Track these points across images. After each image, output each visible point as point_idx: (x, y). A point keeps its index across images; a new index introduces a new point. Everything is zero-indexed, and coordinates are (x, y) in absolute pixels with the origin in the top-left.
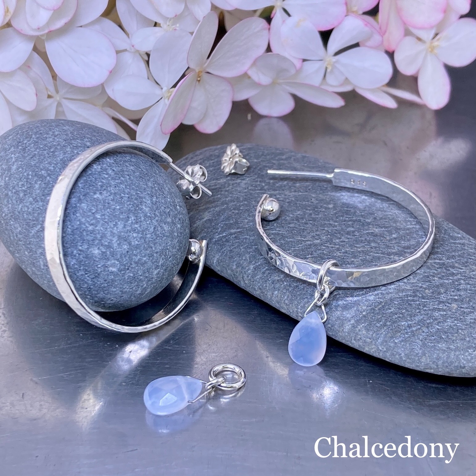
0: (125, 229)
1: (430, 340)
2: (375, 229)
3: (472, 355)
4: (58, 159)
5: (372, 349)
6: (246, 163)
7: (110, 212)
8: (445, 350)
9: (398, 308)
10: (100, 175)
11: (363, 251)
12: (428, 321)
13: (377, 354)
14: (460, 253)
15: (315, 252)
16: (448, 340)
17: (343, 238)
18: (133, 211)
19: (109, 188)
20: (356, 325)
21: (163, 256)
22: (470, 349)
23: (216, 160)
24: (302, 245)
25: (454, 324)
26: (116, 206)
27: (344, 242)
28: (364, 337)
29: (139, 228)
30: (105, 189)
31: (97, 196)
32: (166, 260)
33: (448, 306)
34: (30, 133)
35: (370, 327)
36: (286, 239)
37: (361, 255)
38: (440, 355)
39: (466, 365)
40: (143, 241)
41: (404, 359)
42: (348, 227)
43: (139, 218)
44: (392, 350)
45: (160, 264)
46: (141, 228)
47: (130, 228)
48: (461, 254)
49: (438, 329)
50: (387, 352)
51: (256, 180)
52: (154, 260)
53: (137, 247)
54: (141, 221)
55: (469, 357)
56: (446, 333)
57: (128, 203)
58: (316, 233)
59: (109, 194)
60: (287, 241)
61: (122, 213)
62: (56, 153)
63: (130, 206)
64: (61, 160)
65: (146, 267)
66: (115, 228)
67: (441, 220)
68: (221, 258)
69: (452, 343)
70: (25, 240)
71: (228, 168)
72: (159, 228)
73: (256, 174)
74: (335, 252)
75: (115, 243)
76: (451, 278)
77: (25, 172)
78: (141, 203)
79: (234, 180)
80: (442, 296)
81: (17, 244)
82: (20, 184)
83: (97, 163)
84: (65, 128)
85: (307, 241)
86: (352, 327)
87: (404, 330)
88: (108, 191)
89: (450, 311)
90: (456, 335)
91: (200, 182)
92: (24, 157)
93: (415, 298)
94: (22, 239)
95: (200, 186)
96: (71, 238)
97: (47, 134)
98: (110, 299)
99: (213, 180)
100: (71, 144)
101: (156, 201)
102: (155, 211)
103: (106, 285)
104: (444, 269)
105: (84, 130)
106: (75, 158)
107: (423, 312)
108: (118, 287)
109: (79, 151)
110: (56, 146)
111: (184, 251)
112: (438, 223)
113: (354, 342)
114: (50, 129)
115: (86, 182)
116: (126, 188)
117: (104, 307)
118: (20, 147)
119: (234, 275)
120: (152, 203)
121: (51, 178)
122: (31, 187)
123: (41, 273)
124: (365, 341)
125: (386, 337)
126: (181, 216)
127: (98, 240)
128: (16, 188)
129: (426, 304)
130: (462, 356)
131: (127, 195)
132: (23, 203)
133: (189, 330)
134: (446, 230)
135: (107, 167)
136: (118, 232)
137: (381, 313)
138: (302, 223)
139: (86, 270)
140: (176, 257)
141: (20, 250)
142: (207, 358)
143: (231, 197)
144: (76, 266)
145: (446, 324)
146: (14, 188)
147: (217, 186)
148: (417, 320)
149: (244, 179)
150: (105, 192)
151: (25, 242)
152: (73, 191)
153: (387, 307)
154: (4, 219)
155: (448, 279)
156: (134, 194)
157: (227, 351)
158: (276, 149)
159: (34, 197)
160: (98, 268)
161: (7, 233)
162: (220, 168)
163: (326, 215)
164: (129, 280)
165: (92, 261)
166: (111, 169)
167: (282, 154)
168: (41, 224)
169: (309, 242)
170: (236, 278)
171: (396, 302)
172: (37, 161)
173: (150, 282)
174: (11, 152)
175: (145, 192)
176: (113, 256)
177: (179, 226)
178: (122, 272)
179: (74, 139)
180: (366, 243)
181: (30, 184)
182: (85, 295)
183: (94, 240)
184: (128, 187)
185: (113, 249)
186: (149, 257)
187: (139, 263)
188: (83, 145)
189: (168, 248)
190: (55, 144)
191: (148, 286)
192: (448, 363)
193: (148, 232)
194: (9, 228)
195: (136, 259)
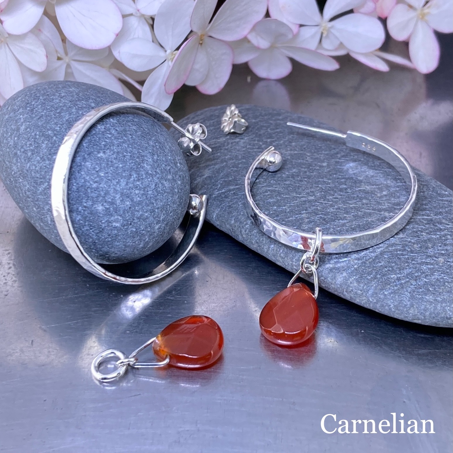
0: (127, 186)
1: (418, 292)
4: (64, 119)
5: (363, 300)
6: (245, 123)
7: (113, 170)
8: (432, 302)
9: (388, 262)
10: (103, 135)
12: (416, 274)
13: (368, 305)
16: (434, 292)
18: (135, 169)
19: (112, 147)
20: (347, 277)
21: (164, 212)
24: (297, 201)
25: (441, 277)
26: (119, 165)
28: (356, 289)
29: (141, 186)
30: (108, 149)
31: (101, 155)
32: (167, 216)
33: (435, 260)
34: (38, 95)
35: (361, 280)
38: (427, 307)
39: (452, 316)
40: (145, 197)
41: (393, 310)
42: (341, 184)
43: (141, 175)
44: (382, 302)
45: (161, 219)
46: (142, 185)
47: (132, 185)
49: (426, 282)
50: (377, 303)
52: (155, 216)
53: (139, 203)
54: (142, 179)
56: (433, 285)
57: (131, 161)
58: (311, 190)
59: (112, 153)
60: (283, 197)
61: (125, 171)
62: (62, 114)
63: (132, 164)
64: (67, 121)
65: (148, 222)
66: (118, 186)
67: (429, 178)
68: (220, 213)
69: (439, 296)
70: (33, 197)
71: (227, 128)
72: (160, 185)
73: (254, 134)
74: (329, 209)
75: (118, 199)
76: (438, 233)
77: (33, 132)
78: (143, 161)
79: (233, 139)
80: (430, 250)
81: (26, 201)
82: (28, 143)
83: (101, 123)
84: (71, 89)
85: (302, 197)
86: (344, 279)
87: (393, 282)
88: (111, 150)
89: (437, 265)
90: (443, 287)
91: (200, 140)
92: (32, 118)
93: (404, 253)
94: (30, 196)
95: (200, 143)
96: (76, 195)
97: (54, 95)
98: (113, 252)
99: (213, 139)
100: (77, 105)
101: (157, 159)
102: (156, 169)
103: (110, 239)
104: (431, 225)
105: (89, 91)
106: (80, 119)
107: (411, 266)
108: (122, 242)
109: (83, 111)
110: (62, 108)
111: (185, 206)
112: (427, 181)
113: (346, 293)
114: (57, 91)
115: (90, 141)
116: (128, 147)
117: (108, 260)
118: (28, 108)
119: (233, 229)
120: (154, 161)
121: (57, 138)
122: (38, 147)
123: (49, 228)
124: (356, 293)
125: (376, 289)
126: (181, 173)
127: (102, 197)
128: (25, 147)
129: (414, 258)
130: (449, 308)
131: (129, 154)
132: (31, 162)
133: (190, 282)
134: (434, 188)
135: (110, 127)
136: (121, 189)
137: (371, 266)
138: (297, 180)
139: (91, 225)
140: (177, 212)
141: (29, 206)
142: (207, 308)
143: (230, 155)
144: (81, 222)
145: (433, 277)
146: (22, 147)
147: (217, 145)
148: (406, 273)
149: (242, 139)
150: (108, 151)
151: (32, 199)
152: (78, 150)
153: (377, 261)
154: (14, 177)
155: (435, 234)
156: (136, 152)
157: (227, 301)
158: (274, 110)
159: (41, 156)
160: (102, 223)
161: (16, 190)
162: (220, 127)
163: (320, 173)
164: (131, 235)
165: (97, 217)
166: (114, 129)
167: (279, 114)
168: (48, 182)
169: (304, 199)
170: (234, 232)
171: (386, 256)
172: (44, 122)
173: (152, 237)
174: (20, 113)
175: (146, 150)
176: (116, 212)
177: (179, 182)
178: (125, 227)
179: (79, 100)
180: (358, 200)
181: (38, 143)
182: (91, 249)
183: (98, 197)
184: (131, 146)
185: (116, 205)
186: (151, 212)
187: (141, 218)
188: (88, 106)
189: (169, 203)
190: (61, 105)
191: (150, 240)
192: (435, 315)
193: (149, 189)
194: (17, 185)
195: (138, 214)
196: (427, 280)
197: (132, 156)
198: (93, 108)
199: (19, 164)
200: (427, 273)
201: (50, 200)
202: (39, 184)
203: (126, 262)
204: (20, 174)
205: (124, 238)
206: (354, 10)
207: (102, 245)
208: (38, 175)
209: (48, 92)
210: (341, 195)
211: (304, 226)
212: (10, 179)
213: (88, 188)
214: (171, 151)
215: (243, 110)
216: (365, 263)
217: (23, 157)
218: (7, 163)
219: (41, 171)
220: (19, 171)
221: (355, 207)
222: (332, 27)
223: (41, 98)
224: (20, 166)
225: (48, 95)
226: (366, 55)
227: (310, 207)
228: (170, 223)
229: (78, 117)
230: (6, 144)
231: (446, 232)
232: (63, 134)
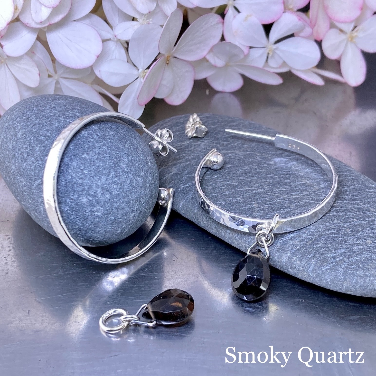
0: (107, 182)
1: (350, 268)
2: (306, 181)
4: (54, 127)
5: (304, 275)
6: (205, 129)
7: (95, 169)
8: (362, 276)
9: (325, 243)
10: (87, 139)
12: (349, 254)
13: (308, 279)
16: (364, 268)
17: (281, 187)
18: (113, 168)
19: (94, 149)
20: (291, 256)
21: (138, 203)
25: (369, 255)
26: (100, 164)
27: (283, 191)
28: (298, 266)
29: (118, 181)
30: (91, 151)
31: (85, 156)
32: (140, 206)
33: (364, 242)
34: (32, 107)
35: (303, 258)
36: (237, 189)
37: (296, 202)
38: (358, 280)
40: (122, 191)
41: (330, 283)
43: (118, 172)
44: (320, 276)
45: (135, 209)
46: (120, 181)
47: (111, 181)
49: (357, 260)
50: (316, 278)
53: (117, 196)
54: (120, 176)
56: (363, 263)
57: (110, 161)
59: (94, 154)
61: (105, 169)
62: (53, 122)
63: (111, 164)
64: (56, 128)
65: (124, 212)
66: (99, 181)
67: (358, 173)
68: (185, 204)
69: (368, 271)
70: (29, 191)
71: (190, 133)
72: (134, 181)
73: (212, 138)
74: (275, 199)
75: (99, 193)
76: (367, 219)
77: (28, 137)
78: (119, 161)
79: (195, 142)
80: (360, 233)
81: (23, 194)
82: (24, 147)
83: (85, 129)
84: (60, 102)
85: (253, 190)
86: (289, 258)
87: (330, 260)
88: (93, 152)
89: (366, 245)
90: (371, 264)
91: (167, 143)
92: (28, 126)
94: (26, 190)
95: (167, 145)
96: (65, 189)
97: (46, 106)
98: (96, 237)
99: (179, 142)
100: (64, 114)
101: (132, 159)
102: (131, 167)
103: (93, 226)
104: (361, 212)
105: (75, 103)
106: (67, 126)
107: (344, 247)
108: (103, 228)
109: (70, 120)
110: (52, 117)
111: (155, 198)
112: (357, 176)
113: (290, 270)
114: (48, 103)
115: (76, 145)
116: (107, 149)
117: (92, 243)
119: (196, 217)
120: (129, 161)
121: (48, 142)
122: (33, 150)
123: (42, 217)
124: (299, 270)
125: (315, 266)
126: (151, 171)
127: (86, 191)
128: (21, 150)
129: (347, 240)
131: (108, 155)
132: (27, 162)
133: (160, 261)
134: (363, 181)
135: (93, 133)
136: (101, 184)
137: (311, 247)
138: (249, 176)
139: (77, 215)
140: (148, 203)
141: (25, 199)
142: (174, 283)
143: (193, 155)
144: (69, 212)
145: (363, 256)
146: (19, 150)
147: (182, 147)
148: (340, 253)
149: (203, 142)
150: (91, 153)
151: (29, 193)
152: (65, 152)
154: (13, 175)
155: (364, 220)
156: (114, 154)
157: (190, 277)
158: (229, 118)
159: (35, 157)
160: (86, 213)
161: (15, 186)
162: (184, 132)
163: (268, 170)
164: (111, 222)
165: (82, 208)
166: (96, 134)
167: (233, 121)
168: (41, 179)
169: (255, 191)
170: (197, 220)
171: (323, 239)
172: (38, 128)
173: (127, 224)
174: (17, 121)
175: (123, 152)
176: (98, 204)
177: (150, 178)
178: (106, 216)
179: (66, 111)
180: (300, 192)
181: (32, 147)
182: (77, 234)
183: (83, 191)
184: (109, 148)
185: (98, 197)
186: (127, 203)
187: (118, 208)
188: (74, 116)
189: (142, 196)
190: (51, 114)
191: (126, 226)
192: (365, 287)
193: (125, 184)
194: (16, 181)
195: (116, 205)
196: (357, 259)
197: (111, 157)
198: (78, 117)
199: (17, 164)
200: (358, 253)
201: (43, 194)
202: (33, 180)
203: (106, 244)
204: (18, 172)
205: (105, 225)
206: (295, 35)
207: (86, 231)
208: (33, 173)
209: (40, 104)
210: (286, 188)
211: (255, 214)
212: (10, 177)
213: (74, 183)
214: (143, 152)
215: (203, 118)
216: (306, 244)
217: (20, 158)
218: (7, 163)
219: (35, 170)
220: (17, 170)
221: (297, 198)
222: (276, 49)
223: (35, 109)
224: (18, 166)
225: (40, 106)
226: (304, 71)
227: (260, 199)
228: (143, 212)
229: (66, 124)
230: (6, 148)
231: (373, 218)
232: (53, 138)
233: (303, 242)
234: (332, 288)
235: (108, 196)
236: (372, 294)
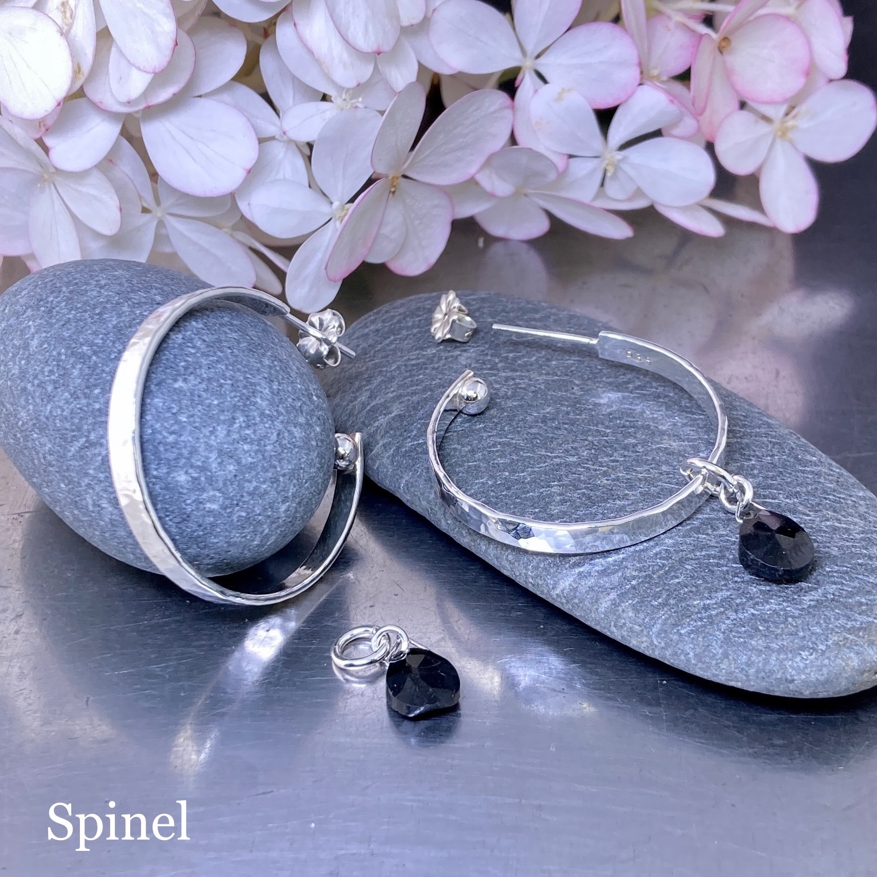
0: (229, 438)
1: (738, 632)
2: (672, 443)
3: (806, 660)
4: (109, 325)
5: (642, 643)
6: (472, 324)
8: (761, 651)
9: (691, 576)
10: (182, 349)
11: (645, 479)
12: (738, 601)
13: (651, 651)
14: (810, 488)
15: (567, 476)
16: (767, 634)
17: (615, 454)
18: (242, 408)
19: (198, 370)
20: (618, 601)
21: (295, 481)
22: (804, 651)
23: (425, 316)
24: (546, 464)
25: (781, 607)
26: (213, 401)
27: (618, 461)
28: (631, 623)
29: (253, 436)
30: (192, 373)
31: (179, 384)
32: (300, 488)
34: (58, 285)
35: (641, 606)
36: (521, 453)
37: (641, 486)
38: (753, 659)
39: (795, 678)
40: (261, 457)
41: (693, 662)
42: (627, 437)
43: (252, 418)
44: (674, 647)
45: (290, 494)
46: (256, 436)
47: (238, 435)
48: (812, 489)
49: (753, 614)
50: (667, 649)
51: (486, 351)
52: (280, 489)
53: (251, 467)
54: (255, 424)
55: (802, 665)
56: (766, 621)
57: (233, 394)
58: (572, 445)
59: (199, 380)
60: (522, 456)
61: (223, 411)
62: (105, 316)
63: (236, 399)
64: (114, 327)
65: (267, 500)
66: (213, 438)
69: (775, 640)
70: (60, 464)
72: (286, 434)
75: (213, 461)
77: (54, 350)
78: (253, 393)
81: (45, 471)
82: (46, 369)
84: (116, 273)
86: (612, 604)
87: (697, 613)
88: (197, 376)
90: (783, 626)
92: (51, 325)
93: (722, 562)
94: (54, 462)
97: (87, 284)
98: (208, 556)
100: (130, 299)
101: (279, 389)
102: (278, 406)
103: (201, 533)
105: (149, 275)
107: (732, 585)
108: (222, 536)
109: (143, 310)
110: (104, 305)
113: (614, 629)
114: (91, 276)
116: (227, 369)
118: (43, 309)
120: (272, 393)
121: (99, 357)
122: (65, 374)
123: (90, 518)
124: (631, 630)
125: (665, 624)
126: (320, 413)
127: (185, 458)
128: (40, 377)
129: (737, 571)
130: (790, 663)
131: (229, 382)
132: (54, 402)
135: (193, 336)
136: (217, 443)
137: (661, 583)
141: (51, 481)
145: (768, 607)
146: (36, 377)
148: (720, 598)
150: (192, 377)
151: (59, 467)
153: (673, 574)
154: (22, 431)
156: (242, 378)
159: (72, 391)
160: (187, 505)
161: (27, 454)
164: (239, 523)
165: (177, 495)
166: (200, 338)
168: (86, 436)
171: (689, 567)
172: (73, 330)
173: (274, 526)
174: (28, 317)
175: (259, 374)
176: (211, 485)
178: (228, 510)
179: (133, 291)
181: (64, 368)
183: (178, 458)
184: (231, 368)
185: (210, 472)
186: (272, 483)
187: (254, 494)
188: (150, 301)
189: (303, 466)
190: (102, 300)
191: (272, 531)
192: (766, 673)
193: (267, 442)
194: (30, 444)
195: (250, 487)
196: (755, 612)
198: (158, 304)
199: (31, 407)
200: (757, 600)
202: (69, 440)
204: (34, 425)
205: (227, 530)
207: (186, 544)
208: (67, 425)
209: (75, 279)
213: (159, 443)
214: (302, 375)
216: (649, 576)
217: (38, 394)
218: (8, 406)
219: (72, 418)
220: (31, 420)
222: (623, 160)
223: (64, 289)
224: (34, 410)
225: (76, 284)
229: (134, 319)
230: (5, 374)
232: (109, 350)
233: (645, 572)
234: (699, 673)
235: (231, 468)
236: (781, 689)
